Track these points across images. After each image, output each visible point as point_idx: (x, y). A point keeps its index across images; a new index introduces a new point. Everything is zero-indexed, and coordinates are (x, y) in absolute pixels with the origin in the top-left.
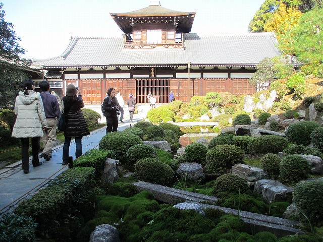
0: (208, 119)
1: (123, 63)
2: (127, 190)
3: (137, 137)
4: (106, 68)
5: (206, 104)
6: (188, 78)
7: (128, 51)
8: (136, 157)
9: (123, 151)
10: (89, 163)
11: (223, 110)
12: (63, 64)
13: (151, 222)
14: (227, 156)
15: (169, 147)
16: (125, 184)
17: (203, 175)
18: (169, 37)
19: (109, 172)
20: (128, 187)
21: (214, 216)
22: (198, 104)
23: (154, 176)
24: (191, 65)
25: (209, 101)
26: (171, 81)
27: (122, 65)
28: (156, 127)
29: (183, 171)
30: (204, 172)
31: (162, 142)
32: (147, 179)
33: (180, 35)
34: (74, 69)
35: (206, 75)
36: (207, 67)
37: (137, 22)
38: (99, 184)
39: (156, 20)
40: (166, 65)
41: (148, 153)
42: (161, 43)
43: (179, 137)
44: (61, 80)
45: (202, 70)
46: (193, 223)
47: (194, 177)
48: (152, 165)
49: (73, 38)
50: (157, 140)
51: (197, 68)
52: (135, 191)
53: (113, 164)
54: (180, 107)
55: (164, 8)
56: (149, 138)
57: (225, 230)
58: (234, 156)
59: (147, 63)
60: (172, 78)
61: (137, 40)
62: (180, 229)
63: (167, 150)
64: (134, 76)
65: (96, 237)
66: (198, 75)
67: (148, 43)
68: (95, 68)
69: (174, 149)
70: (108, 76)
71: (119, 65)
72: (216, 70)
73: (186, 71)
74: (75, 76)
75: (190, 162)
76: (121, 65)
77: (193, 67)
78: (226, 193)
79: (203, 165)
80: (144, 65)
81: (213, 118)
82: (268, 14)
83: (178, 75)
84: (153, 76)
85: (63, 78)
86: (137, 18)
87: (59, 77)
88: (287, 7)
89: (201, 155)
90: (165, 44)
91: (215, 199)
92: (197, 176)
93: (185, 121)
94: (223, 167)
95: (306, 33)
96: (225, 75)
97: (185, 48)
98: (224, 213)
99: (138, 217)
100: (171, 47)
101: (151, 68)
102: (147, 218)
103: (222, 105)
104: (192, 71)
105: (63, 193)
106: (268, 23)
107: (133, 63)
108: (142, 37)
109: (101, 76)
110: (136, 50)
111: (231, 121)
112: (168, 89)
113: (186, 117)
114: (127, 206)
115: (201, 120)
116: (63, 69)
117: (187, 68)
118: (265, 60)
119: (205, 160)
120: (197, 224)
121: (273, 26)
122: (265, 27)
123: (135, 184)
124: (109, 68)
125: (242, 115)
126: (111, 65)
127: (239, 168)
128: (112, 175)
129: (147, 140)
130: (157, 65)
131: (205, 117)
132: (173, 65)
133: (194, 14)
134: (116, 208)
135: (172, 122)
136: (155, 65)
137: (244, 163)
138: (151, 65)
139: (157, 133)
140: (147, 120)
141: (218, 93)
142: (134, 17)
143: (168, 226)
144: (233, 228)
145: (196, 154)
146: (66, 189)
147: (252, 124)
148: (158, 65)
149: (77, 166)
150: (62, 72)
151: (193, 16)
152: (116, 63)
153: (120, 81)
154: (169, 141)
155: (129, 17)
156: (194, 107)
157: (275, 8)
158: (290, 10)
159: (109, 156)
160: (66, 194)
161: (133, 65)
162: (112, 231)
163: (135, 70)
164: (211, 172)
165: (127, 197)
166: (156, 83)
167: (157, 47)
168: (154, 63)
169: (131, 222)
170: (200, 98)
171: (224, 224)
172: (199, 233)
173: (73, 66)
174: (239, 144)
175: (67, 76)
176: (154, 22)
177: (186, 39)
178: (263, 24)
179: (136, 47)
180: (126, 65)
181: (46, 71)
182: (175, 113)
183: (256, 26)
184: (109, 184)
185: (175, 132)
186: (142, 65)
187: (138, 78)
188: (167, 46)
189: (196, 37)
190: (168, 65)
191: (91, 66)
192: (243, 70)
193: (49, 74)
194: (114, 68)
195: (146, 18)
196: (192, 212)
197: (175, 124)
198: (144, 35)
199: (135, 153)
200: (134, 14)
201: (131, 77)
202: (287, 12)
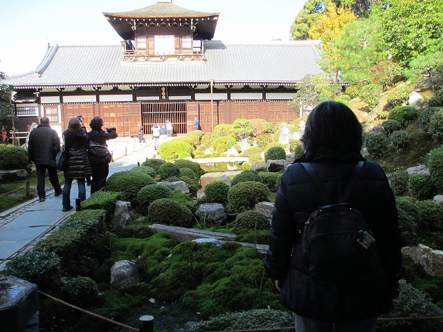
0: (236, 153)
1: (123, 81)
2: (141, 232)
3: (149, 177)
4: (100, 88)
5: (234, 135)
6: (210, 101)
7: (129, 64)
8: (149, 198)
9: (133, 193)
10: (98, 205)
11: (255, 142)
12: (38, 83)
13: (169, 256)
14: (250, 194)
15: (187, 188)
16: (139, 226)
17: (224, 215)
18: (184, 45)
19: (120, 215)
20: (143, 229)
21: (231, 248)
22: (223, 134)
23: (171, 217)
24: (214, 83)
25: (237, 130)
26: (189, 105)
27: (122, 84)
28: (170, 165)
29: (202, 212)
30: (225, 212)
31: (178, 182)
32: (162, 221)
33: (199, 42)
34: (54, 90)
35: (234, 96)
36: (235, 86)
37: (141, 25)
38: (109, 229)
39: (167, 22)
40: (181, 83)
41: (163, 193)
42: (174, 54)
43: (200, 177)
44: (37, 105)
45: (229, 90)
46: (210, 254)
47: (214, 218)
48: (167, 206)
49: (51, 45)
50: (172, 181)
51: (222, 86)
52: (150, 233)
53: (124, 207)
54: (200, 139)
55: (177, 6)
56: (162, 179)
57: (241, 258)
58: (257, 193)
59: (156, 81)
60: (190, 101)
61: (140, 49)
62: (197, 260)
63: (184, 192)
64: (138, 98)
65: (116, 269)
66: (224, 96)
67: (156, 54)
68: (84, 88)
69: (193, 192)
70: (103, 98)
71: (117, 84)
72: (247, 89)
73: (207, 91)
74: (56, 99)
75: (210, 202)
76: (120, 84)
77: (217, 86)
78: (245, 229)
79: (224, 205)
80: (151, 84)
81: (243, 152)
82: (314, 15)
83: (198, 96)
84: (164, 97)
85: (38, 101)
86: (141, 20)
87: (32, 101)
88: (338, 6)
89: (223, 194)
90: (179, 54)
91: (234, 236)
92: (217, 216)
93: (208, 156)
94: (246, 206)
95: (351, 47)
96: (259, 96)
97: (206, 60)
98: (241, 246)
99: (155, 253)
100: (187, 59)
101: (162, 87)
102: (165, 254)
103: (255, 135)
104: (216, 91)
105: (78, 233)
106: (313, 28)
107: (136, 81)
108: (148, 45)
109: (93, 98)
110: (140, 63)
111: (263, 156)
112: (185, 115)
113: (208, 152)
114: (143, 245)
115: (228, 156)
116: (39, 89)
117: (210, 87)
118: (307, 78)
119: (226, 200)
120: (213, 254)
121: (320, 31)
122: (310, 32)
123: (150, 226)
124: (104, 88)
125: (275, 147)
126: (107, 84)
127: (262, 206)
128: (124, 218)
129: (160, 181)
130: (169, 83)
131: (233, 151)
132: (191, 83)
133: (217, 16)
134: (132, 248)
135: (190, 159)
136: (166, 83)
137: (269, 201)
138: (161, 84)
139: (172, 172)
140: (158, 157)
141: (249, 121)
142: (136, 19)
143: (186, 258)
144: (247, 256)
145: (218, 193)
146: (80, 229)
147: (287, 158)
148: (171, 83)
149: (86, 209)
150: (37, 94)
151: (215, 18)
152: (113, 82)
153: (120, 106)
154: (187, 182)
155: (129, 19)
156: (219, 138)
157: (323, 8)
158: (341, 10)
159: (119, 198)
160: (81, 234)
161: (137, 84)
162: (132, 265)
163: (140, 90)
164: (233, 212)
165: (142, 238)
166: (168, 108)
167: (169, 59)
168: (165, 81)
169: (149, 258)
170: (226, 126)
171: (239, 254)
172: (215, 262)
173: (53, 86)
174: (265, 182)
175: (44, 100)
176: (164, 25)
177: (207, 47)
178: (308, 28)
179: (140, 59)
180: (127, 84)
181: (14, 93)
182: (195, 146)
183: (299, 30)
184: (121, 228)
185: (194, 171)
186: (149, 84)
187: (144, 101)
188: (182, 58)
189: (220, 46)
190: (184, 83)
191: (78, 85)
192: (281, 89)
193: (18, 97)
194: (111, 88)
195: (153, 19)
196: (209, 245)
197: (194, 160)
198: (151, 42)
199: (148, 194)
200: (136, 14)
201: (135, 100)
202: (338, 14)
